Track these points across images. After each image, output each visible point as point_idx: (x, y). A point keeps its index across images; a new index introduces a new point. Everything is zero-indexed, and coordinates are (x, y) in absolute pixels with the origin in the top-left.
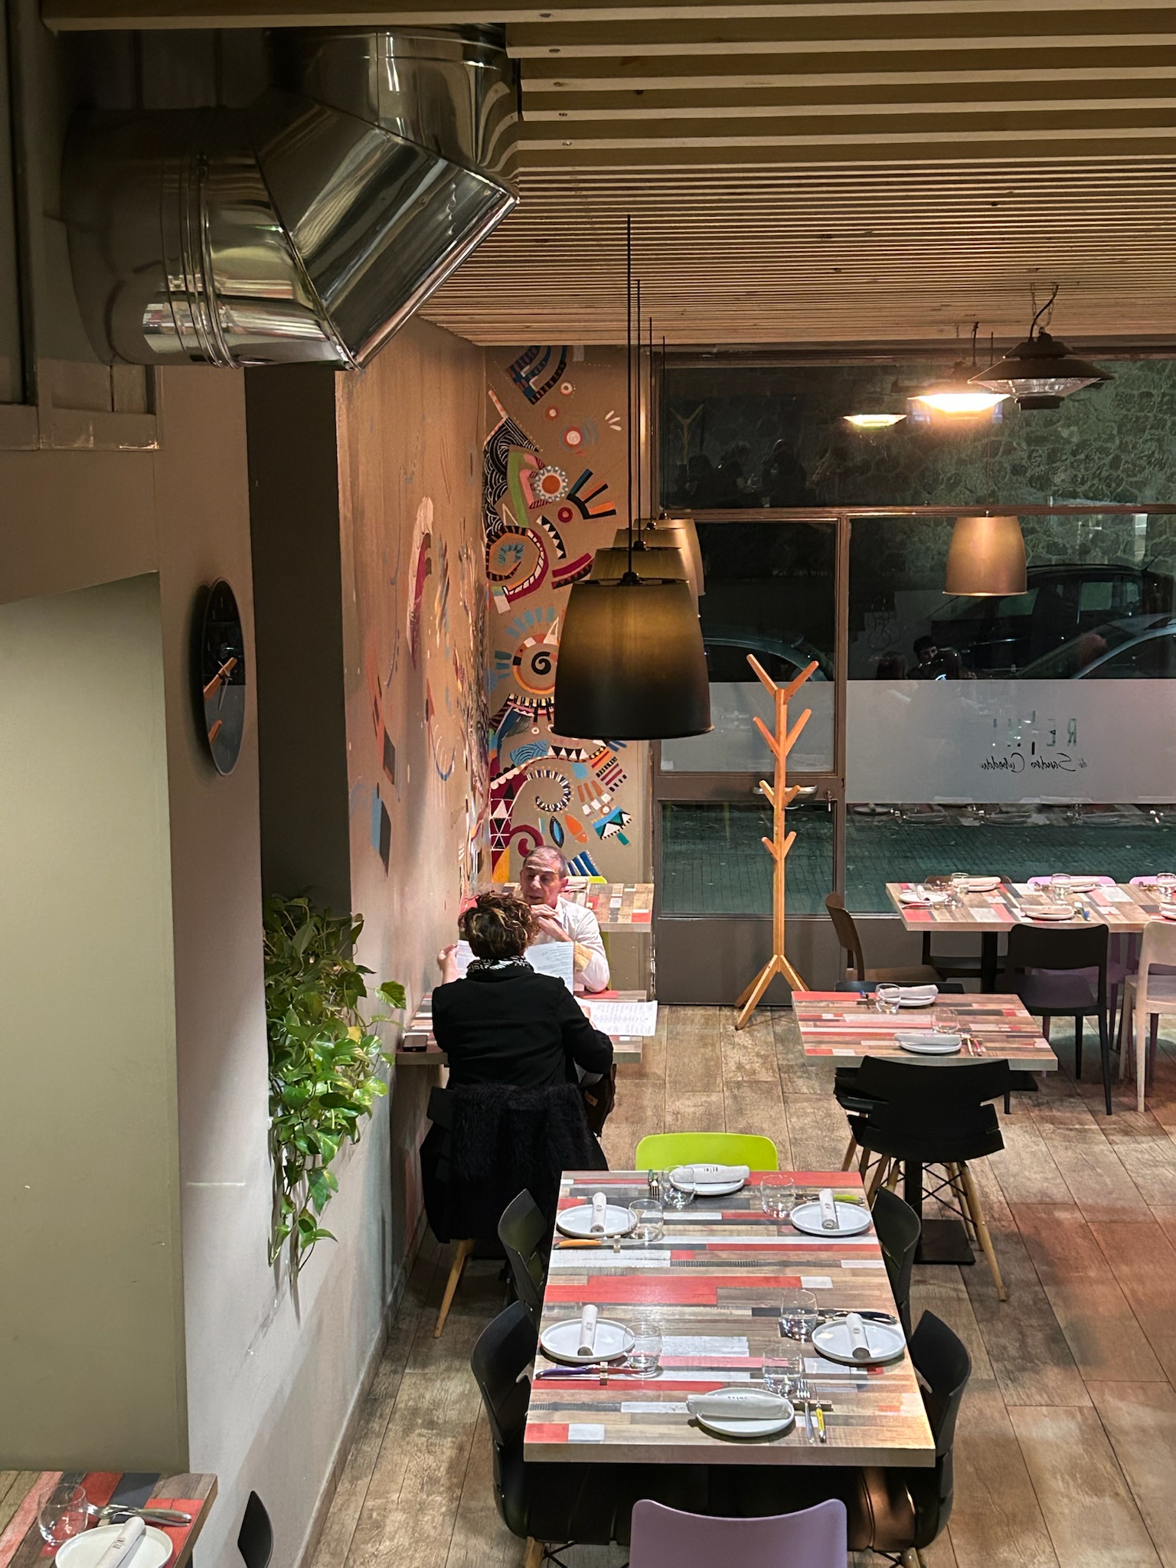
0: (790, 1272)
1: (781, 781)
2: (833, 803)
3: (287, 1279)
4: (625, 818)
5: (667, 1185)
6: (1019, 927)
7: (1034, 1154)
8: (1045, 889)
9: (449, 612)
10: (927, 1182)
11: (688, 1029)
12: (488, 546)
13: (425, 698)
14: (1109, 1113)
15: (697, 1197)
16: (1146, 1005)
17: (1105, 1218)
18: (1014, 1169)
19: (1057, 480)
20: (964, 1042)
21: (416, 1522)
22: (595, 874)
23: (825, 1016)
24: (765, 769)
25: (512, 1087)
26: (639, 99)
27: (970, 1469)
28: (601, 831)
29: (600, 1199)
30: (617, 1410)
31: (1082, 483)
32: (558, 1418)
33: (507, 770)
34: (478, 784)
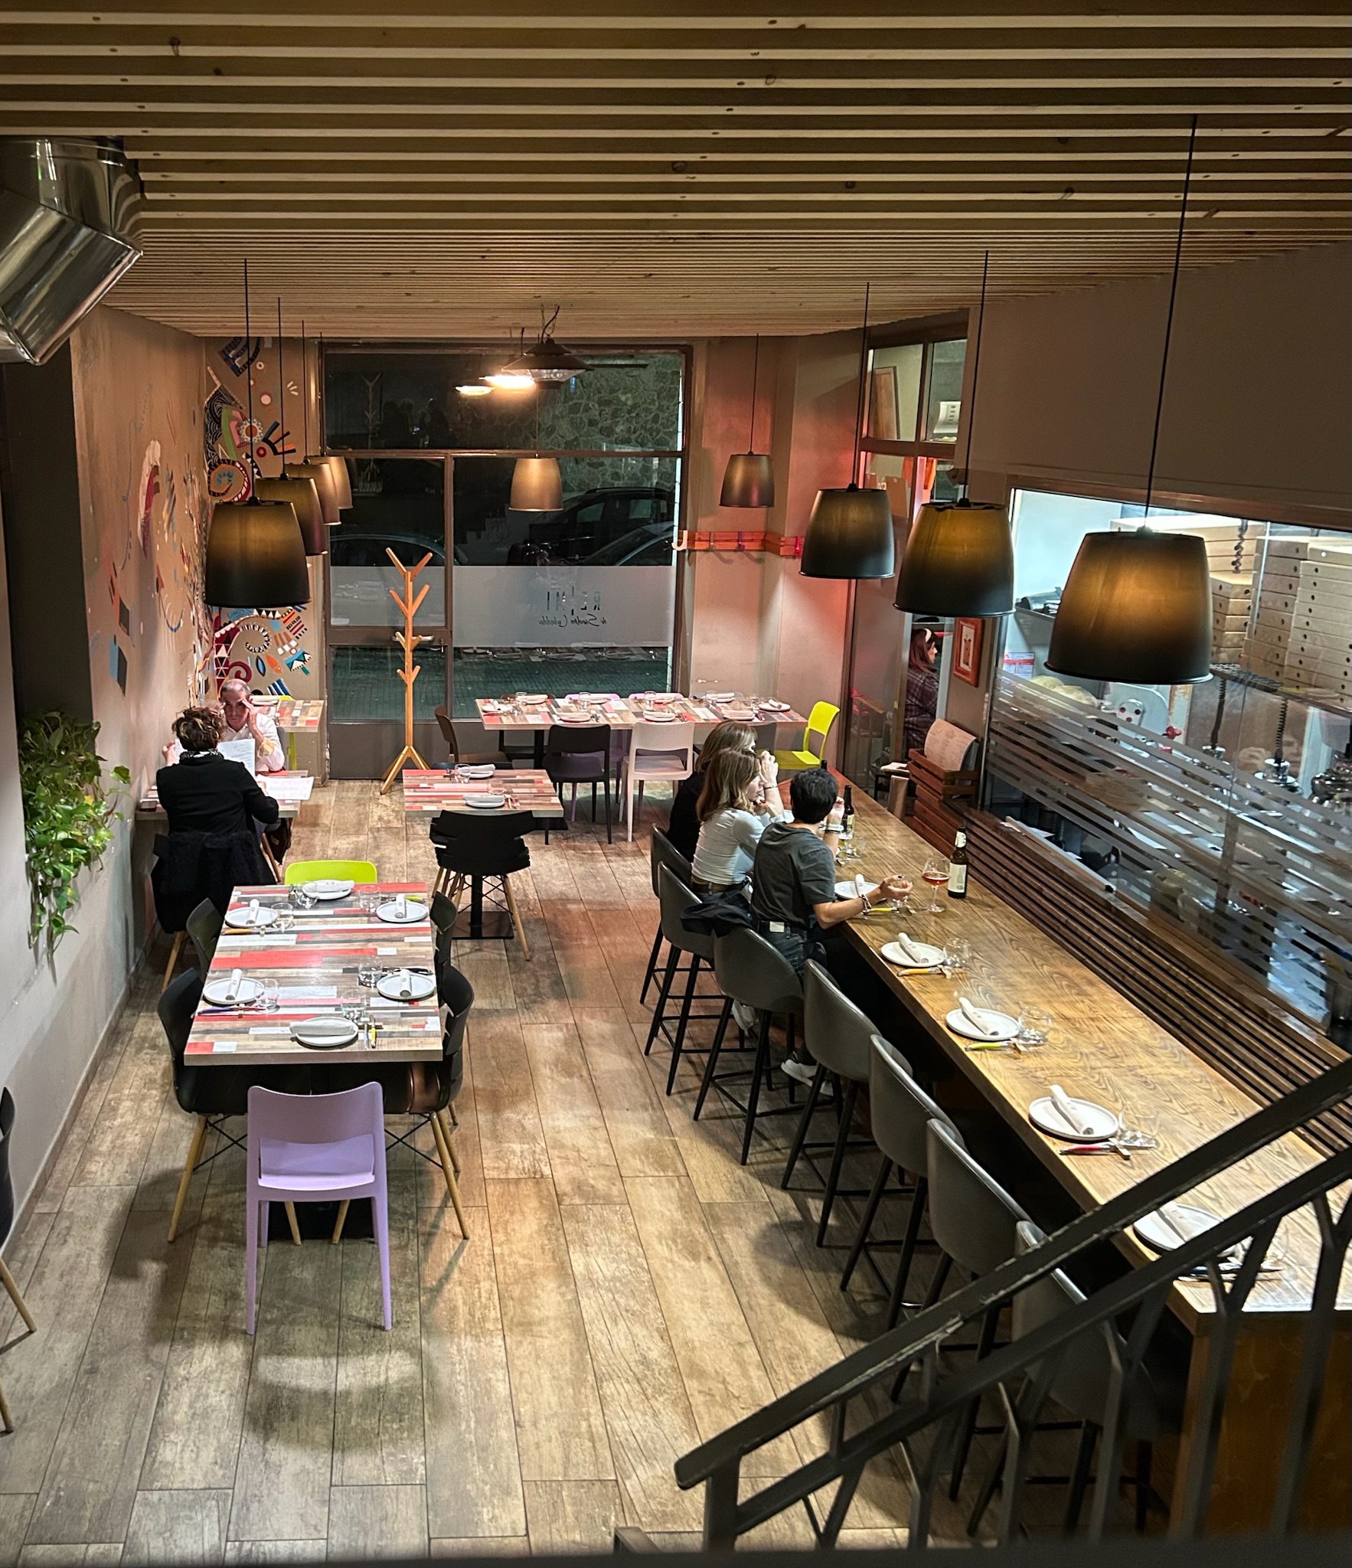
0: (371, 945)
1: (409, 633)
2: (445, 647)
3: (45, 957)
4: (307, 657)
5: (300, 894)
6: (554, 727)
7: (559, 869)
8: (575, 702)
9: (175, 520)
10: (486, 888)
11: (350, 795)
12: (209, 473)
13: (156, 576)
14: (610, 843)
15: (319, 901)
16: (634, 776)
17: (598, 908)
18: (546, 879)
19: (618, 430)
20: (507, 800)
21: (139, 1106)
22: (287, 694)
23: (422, 785)
24: (400, 625)
25: (209, 834)
26: (222, 187)
27: (494, 1063)
28: (290, 665)
29: (255, 903)
30: (247, 1033)
31: (634, 432)
32: (208, 1038)
33: (226, 625)
34: (204, 634)
